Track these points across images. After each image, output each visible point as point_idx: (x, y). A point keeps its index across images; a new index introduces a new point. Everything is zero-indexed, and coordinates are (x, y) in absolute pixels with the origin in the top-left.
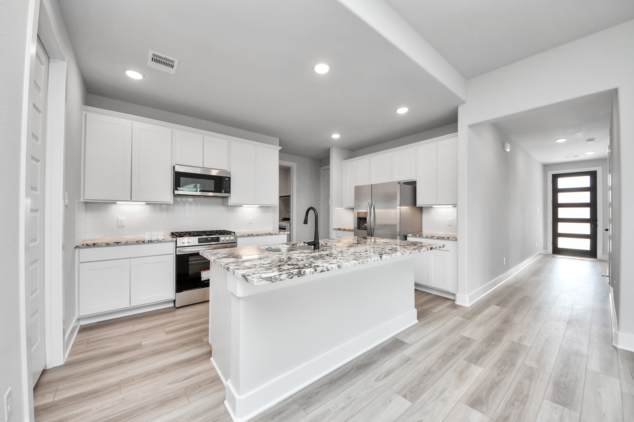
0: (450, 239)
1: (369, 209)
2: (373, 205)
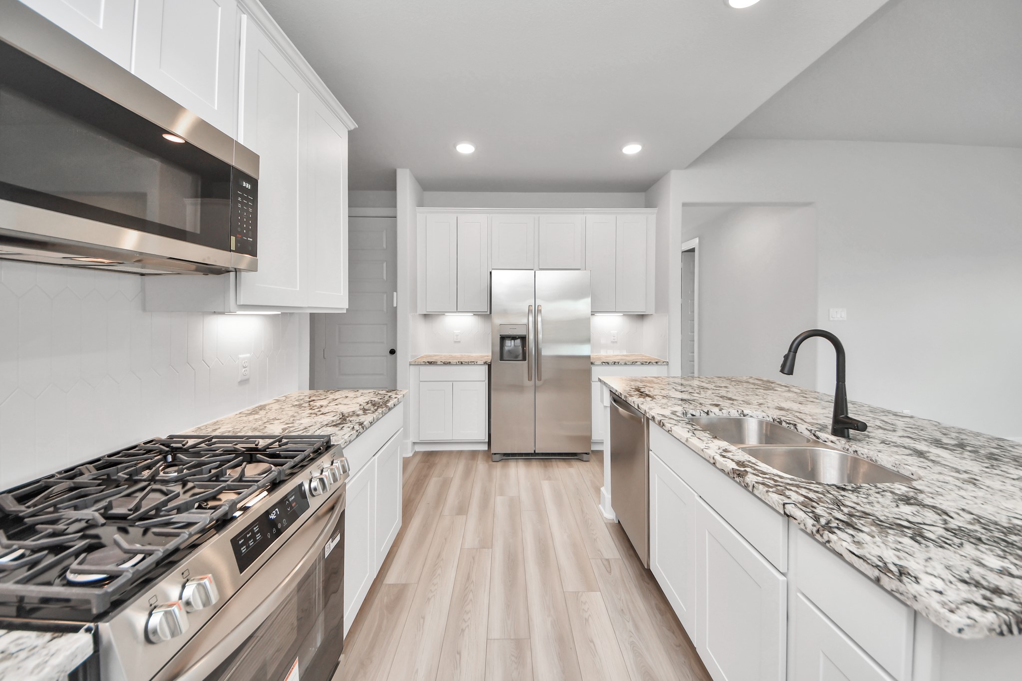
0: (659, 363)
1: (531, 319)
2: (540, 311)
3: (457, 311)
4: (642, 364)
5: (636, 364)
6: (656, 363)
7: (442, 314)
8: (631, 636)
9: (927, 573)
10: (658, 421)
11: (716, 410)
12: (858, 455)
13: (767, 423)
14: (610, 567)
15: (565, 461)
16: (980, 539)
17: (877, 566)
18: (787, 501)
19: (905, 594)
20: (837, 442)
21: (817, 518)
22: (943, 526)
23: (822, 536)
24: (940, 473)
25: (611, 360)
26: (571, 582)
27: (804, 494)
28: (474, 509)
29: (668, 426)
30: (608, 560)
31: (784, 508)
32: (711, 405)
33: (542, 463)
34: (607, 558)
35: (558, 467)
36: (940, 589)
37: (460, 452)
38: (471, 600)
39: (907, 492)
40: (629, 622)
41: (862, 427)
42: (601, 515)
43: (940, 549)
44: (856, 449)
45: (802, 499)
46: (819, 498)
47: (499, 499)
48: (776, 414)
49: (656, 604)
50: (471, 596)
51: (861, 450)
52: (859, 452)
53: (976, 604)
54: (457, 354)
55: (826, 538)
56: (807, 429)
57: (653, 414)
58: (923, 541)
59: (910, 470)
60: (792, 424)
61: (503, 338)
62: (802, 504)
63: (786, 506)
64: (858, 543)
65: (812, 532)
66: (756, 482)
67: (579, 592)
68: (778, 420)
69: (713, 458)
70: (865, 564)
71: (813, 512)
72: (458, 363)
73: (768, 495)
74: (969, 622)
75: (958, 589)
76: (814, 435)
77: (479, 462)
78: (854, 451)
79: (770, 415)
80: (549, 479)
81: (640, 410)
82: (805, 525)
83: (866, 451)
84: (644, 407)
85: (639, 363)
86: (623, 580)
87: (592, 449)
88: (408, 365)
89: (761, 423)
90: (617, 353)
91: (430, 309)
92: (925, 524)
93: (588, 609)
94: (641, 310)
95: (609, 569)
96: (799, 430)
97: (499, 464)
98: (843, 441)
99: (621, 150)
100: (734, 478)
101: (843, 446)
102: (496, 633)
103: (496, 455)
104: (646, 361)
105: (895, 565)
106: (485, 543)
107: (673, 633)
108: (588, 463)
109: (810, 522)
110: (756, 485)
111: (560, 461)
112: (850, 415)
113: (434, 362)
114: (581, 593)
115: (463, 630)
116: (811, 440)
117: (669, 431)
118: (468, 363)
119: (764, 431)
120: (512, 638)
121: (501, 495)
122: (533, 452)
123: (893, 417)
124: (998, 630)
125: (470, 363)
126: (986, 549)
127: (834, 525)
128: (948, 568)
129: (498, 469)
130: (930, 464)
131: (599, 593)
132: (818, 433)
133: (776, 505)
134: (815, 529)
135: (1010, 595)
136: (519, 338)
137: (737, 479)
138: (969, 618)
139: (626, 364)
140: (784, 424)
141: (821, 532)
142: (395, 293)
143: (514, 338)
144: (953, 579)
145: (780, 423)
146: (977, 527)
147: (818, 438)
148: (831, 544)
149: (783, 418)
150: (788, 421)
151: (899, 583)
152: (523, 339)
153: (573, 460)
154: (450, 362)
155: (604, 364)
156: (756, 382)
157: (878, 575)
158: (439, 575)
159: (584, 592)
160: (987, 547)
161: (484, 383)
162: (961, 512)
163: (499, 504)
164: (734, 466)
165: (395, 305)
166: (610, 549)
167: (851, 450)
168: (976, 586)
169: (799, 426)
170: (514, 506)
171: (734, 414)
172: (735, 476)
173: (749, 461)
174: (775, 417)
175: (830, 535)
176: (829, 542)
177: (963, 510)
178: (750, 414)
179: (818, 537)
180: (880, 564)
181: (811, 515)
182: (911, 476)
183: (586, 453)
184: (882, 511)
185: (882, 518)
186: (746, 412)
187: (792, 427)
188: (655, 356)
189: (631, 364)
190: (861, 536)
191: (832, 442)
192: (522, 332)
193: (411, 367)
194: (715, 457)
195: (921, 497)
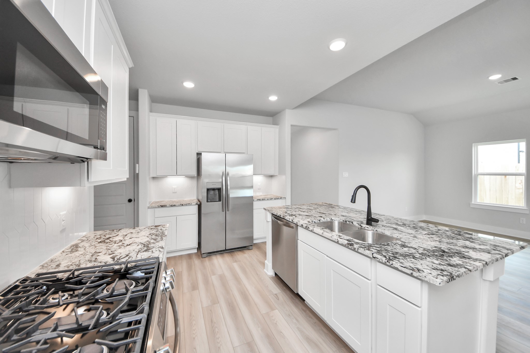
0: (282, 198)
1: (224, 179)
2: (228, 174)
3: (177, 175)
4: (275, 199)
5: (272, 199)
6: (281, 198)
7: (165, 177)
8: (296, 325)
9: (424, 268)
10: (305, 226)
11: (322, 219)
12: (377, 232)
13: (341, 223)
14: (278, 297)
15: (241, 251)
16: (429, 255)
17: (411, 269)
18: (373, 252)
19: (422, 276)
20: (369, 228)
21: (385, 257)
22: (418, 253)
23: (389, 263)
24: (405, 235)
25: (261, 198)
26: (264, 309)
27: (375, 249)
28: (201, 285)
29: (311, 228)
30: (276, 294)
31: (373, 255)
32: (319, 217)
33: (230, 254)
34: (275, 293)
35: (238, 255)
36: (430, 273)
37: (181, 256)
38: (218, 332)
39: (402, 243)
40: (293, 319)
41: (377, 221)
42: (266, 274)
43: (422, 260)
44: (377, 230)
45: (376, 251)
46: (381, 249)
47: (213, 277)
48: (343, 218)
49: (302, 308)
50: (217, 330)
51: (378, 230)
52: (378, 231)
53: (440, 275)
54: (175, 199)
55: (391, 263)
56: (357, 223)
57: (302, 224)
58: (417, 259)
59: (396, 235)
60: (351, 222)
61: (208, 190)
62: (377, 252)
63: (373, 254)
64: (401, 263)
65: (385, 262)
66: (359, 247)
67: (268, 312)
68: (345, 221)
69: (337, 240)
70: (407, 269)
71: (383, 255)
72: (180, 205)
73: (365, 251)
74: (442, 280)
75: (434, 272)
76: (360, 226)
77: (194, 260)
78: (376, 231)
79: (342, 219)
80: (236, 261)
81: (293, 222)
82: (382, 260)
83: (380, 230)
84: (295, 221)
85: (273, 199)
86: (285, 301)
87: (254, 243)
88: (147, 208)
89: (339, 223)
90: (261, 194)
91: (159, 174)
92: (413, 253)
93: (275, 318)
94: (272, 173)
95: (278, 298)
96: (354, 224)
97: (207, 259)
98: (371, 227)
99: (268, 98)
100: (348, 246)
101: (372, 229)
102: (236, 343)
103: (204, 254)
104: (276, 198)
105: (415, 268)
106: (215, 301)
107: (312, 318)
108: (252, 250)
109: (384, 259)
110: (359, 248)
111: (238, 252)
112: (372, 217)
113: (165, 206)
114: (269, 312)
115: (219, 348)
116: (360, 228)
117: (312, 230)
118: (186, 205)
119: (340, 226)
120: (245, 343)
121: (214, 274)
122: (225, 249)
123: (379, 216)
124: (447, 282)
125: (187, 205)
126: (432, 258)
127: (391, 258)
128: (427, 266)
129: (207, 261)
130: (401, 232)
131: (277, 310)
132: (362, 225)
133: (369, 254)
134: (386, 261)
135: (446, 271)
136: (217, 189)
137: (350, 247)
138: (441, 279)
139: (268, 200)
140: (348, 222)
141: (389, 262)
142: (137, 165)
143: (214, 189)
144: (431, 269)
145: (346, 222)
146: (426, 252)
147: (362, 226)
148: (393, 265)
149: (347, 220)
150: (349, 221)
151: (419, 273)
152: (219, 190)
153: (244, 250)
154: (175, 205)
155: (258, 200)
156: (326, 205)
157: (412, 272)
158: (195, 324)
159: (270, 311)
160: (432, 257)
161: (196, 215)
162: (419, 248)
163: (215, 280)
164: (347, 242)
165: (137, 172)
166: (275, 289)
167: (375, 230)
168: (437, 270)
169: (354, 223)
170: (222, 278)
171: (329, 220)
172: (349, 246)
173: (350, 239)
174: (344, 220)
175: (393, 262)
176: (392, 264)
177: (419, 247)
178: (334, 219)
179: (388, 263)
180: (411, 268)
181: (383, 256)
182: (397, 237)
183: (251, 246)
184: (400, 251)
185: (402, 253)
186: (333, 219)
187: (351, 223)
188: (279, 195)
189: (270, 200)
190: (401, 261)
191: (367, 228)
192: (219, 186)
193: (149, 209)
194: (338, 239)
195: (406, 244)
